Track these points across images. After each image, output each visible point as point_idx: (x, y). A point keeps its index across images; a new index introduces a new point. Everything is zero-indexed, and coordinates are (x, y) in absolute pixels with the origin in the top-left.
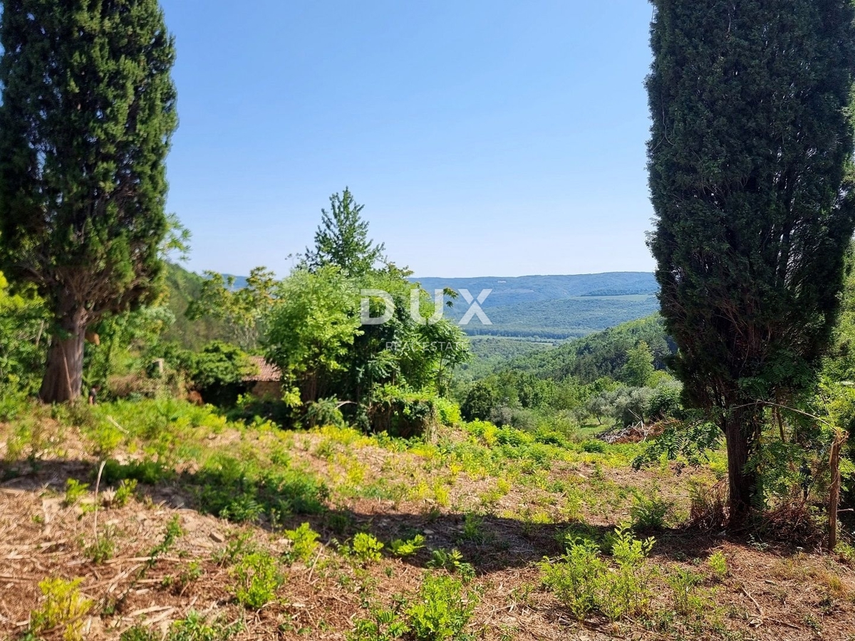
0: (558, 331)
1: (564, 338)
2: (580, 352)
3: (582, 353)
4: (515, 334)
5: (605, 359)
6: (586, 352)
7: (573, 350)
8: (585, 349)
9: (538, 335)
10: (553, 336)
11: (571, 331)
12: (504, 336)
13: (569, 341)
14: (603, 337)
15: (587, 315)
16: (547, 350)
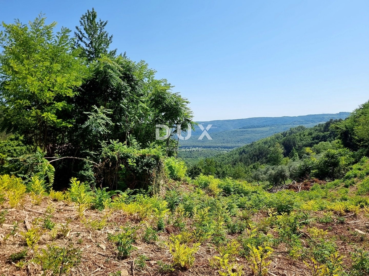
0: (229, 145)
1: (232, 148)
2: (240, 154)
3: (241, 154)
4: (209, 147)
5: (254, 155)
6: (243, 153)
7: (237, 153)
8: (243, 152)
9: (220, 147)
10: (227, 148)
11: (235, 145)
12: (204, 148)
13: (235, 149)
14: (251, 146)
15: (242, 137)
16: (224, 153)
